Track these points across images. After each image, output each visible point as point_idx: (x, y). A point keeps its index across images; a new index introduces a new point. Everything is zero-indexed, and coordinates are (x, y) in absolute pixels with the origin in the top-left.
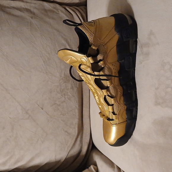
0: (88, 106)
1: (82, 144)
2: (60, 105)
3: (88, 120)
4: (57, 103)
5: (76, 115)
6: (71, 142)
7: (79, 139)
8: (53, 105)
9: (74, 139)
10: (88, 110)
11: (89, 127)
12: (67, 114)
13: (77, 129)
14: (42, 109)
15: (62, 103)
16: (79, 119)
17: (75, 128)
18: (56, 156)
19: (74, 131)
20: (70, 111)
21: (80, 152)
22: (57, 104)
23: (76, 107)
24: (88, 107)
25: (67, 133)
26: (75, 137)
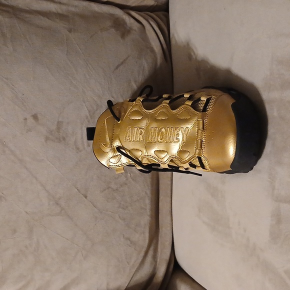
0: (169, 192)
1: (156, 262)
2: (117, 190)
3: (169, 218)
4: (113, 186)
5: (146, 209)
6: (136, 258)
7: (151, 253)
8: (105, 190)
9: (142, 254)
10: (169, 199)
11: (170, 231)
12: (130, 208)
13: (147, 235)
14: (86, 197)
15: (121, 186)
16: (151, 216)
17: (144, 233)
18: (108, 284)
19: (143, 239)
20: (135, 201)
21: (153, 276)
22: (112, 189)
23: (146, 193)
24: (170, 195)
25: (129, 242)
26: (144, 250)
